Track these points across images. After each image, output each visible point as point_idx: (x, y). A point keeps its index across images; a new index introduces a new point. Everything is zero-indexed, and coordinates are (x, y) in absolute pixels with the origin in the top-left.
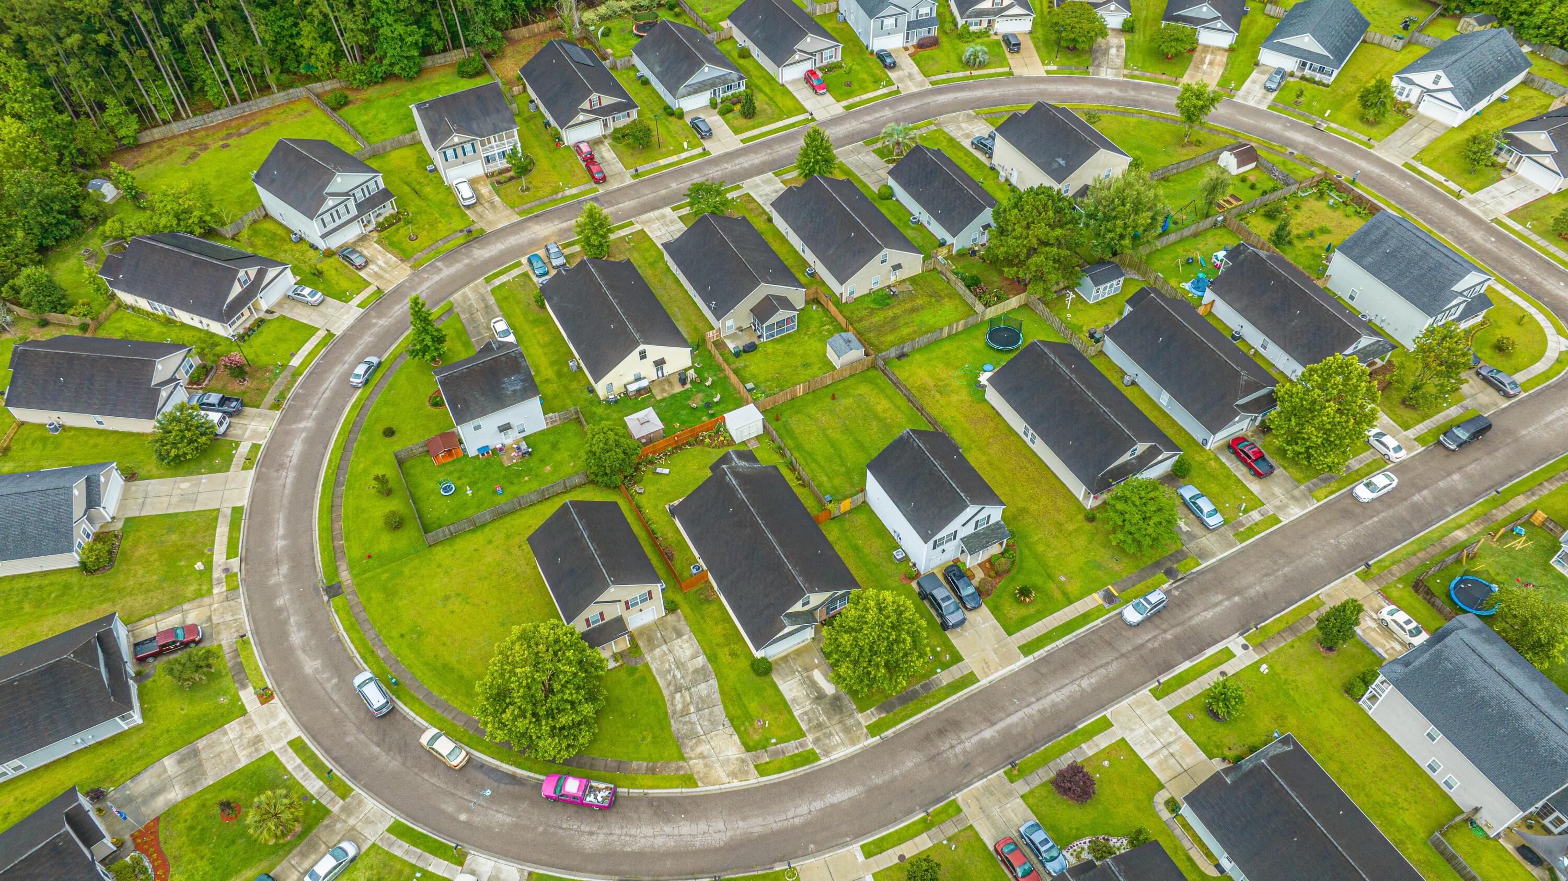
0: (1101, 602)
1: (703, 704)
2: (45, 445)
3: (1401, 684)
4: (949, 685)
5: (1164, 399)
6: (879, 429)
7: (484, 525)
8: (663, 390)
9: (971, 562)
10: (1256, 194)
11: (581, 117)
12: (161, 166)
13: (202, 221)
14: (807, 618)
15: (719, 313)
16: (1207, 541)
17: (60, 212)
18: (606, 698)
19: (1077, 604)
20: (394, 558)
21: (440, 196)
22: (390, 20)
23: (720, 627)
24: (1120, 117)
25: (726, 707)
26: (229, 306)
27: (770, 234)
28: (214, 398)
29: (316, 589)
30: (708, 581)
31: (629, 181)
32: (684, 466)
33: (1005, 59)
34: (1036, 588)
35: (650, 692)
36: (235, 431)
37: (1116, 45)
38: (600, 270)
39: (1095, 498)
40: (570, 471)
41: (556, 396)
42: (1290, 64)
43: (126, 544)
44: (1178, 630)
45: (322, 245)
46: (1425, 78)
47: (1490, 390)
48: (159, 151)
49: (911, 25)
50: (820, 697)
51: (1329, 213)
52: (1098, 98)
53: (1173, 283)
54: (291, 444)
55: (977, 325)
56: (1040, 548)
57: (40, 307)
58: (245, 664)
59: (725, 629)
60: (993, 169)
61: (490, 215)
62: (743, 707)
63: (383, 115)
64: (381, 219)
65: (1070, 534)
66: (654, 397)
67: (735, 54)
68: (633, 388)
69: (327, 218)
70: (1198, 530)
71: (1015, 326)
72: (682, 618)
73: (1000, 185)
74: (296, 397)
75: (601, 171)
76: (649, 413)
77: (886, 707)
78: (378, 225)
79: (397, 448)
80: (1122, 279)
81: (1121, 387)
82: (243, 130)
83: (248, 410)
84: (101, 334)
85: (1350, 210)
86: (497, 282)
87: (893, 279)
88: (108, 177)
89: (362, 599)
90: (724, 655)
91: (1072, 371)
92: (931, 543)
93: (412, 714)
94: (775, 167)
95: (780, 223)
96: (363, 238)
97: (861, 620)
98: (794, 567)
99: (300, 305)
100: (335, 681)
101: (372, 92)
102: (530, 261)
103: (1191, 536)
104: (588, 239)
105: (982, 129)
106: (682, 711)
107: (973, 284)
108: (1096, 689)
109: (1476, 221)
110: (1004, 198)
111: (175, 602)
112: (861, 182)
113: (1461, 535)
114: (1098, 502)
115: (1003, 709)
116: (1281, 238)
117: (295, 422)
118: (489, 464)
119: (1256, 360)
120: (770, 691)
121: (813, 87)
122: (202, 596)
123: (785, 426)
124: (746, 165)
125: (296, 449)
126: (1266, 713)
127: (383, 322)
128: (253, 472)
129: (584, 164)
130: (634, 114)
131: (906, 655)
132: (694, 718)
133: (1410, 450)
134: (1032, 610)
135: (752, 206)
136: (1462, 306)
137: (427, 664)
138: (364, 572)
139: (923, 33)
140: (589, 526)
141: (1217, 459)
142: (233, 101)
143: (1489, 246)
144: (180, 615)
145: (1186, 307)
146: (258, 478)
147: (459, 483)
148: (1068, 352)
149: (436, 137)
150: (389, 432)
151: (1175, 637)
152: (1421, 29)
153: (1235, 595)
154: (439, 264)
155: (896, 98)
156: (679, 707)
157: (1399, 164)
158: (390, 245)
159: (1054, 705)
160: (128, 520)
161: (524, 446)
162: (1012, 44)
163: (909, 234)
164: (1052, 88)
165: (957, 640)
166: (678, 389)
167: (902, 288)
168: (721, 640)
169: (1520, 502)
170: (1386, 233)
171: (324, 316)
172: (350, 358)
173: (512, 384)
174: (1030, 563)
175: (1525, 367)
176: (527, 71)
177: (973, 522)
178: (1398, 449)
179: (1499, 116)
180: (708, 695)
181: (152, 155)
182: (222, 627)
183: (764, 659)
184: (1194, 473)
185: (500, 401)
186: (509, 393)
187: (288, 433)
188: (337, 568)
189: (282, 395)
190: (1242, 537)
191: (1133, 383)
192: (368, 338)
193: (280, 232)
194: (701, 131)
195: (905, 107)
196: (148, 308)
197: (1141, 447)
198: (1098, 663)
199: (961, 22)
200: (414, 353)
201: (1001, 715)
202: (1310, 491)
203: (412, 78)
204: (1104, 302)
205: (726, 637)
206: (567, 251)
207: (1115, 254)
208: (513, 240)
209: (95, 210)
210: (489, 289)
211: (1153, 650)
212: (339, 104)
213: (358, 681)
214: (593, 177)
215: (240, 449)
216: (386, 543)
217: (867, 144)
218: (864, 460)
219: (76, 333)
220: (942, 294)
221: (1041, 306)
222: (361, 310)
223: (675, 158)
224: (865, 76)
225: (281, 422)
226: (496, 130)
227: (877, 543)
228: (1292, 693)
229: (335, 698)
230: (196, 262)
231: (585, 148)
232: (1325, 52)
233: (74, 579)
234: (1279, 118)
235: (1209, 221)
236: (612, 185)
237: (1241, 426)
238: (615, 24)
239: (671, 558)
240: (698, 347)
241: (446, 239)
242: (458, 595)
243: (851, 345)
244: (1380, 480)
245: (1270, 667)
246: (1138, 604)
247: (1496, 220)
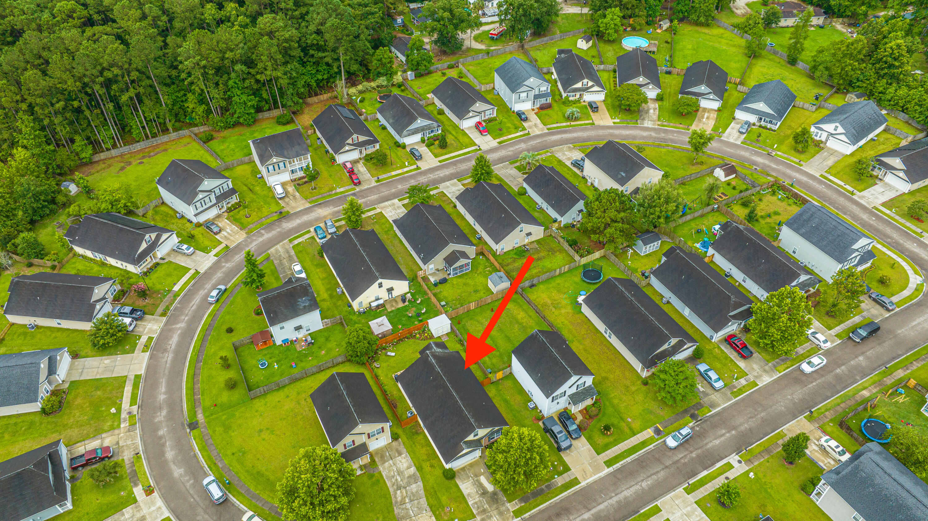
0: (653, 434)
1: (414, 497)
2: (25, 338)
3: (835, 486)
4: (562, 485)
5: (687, 312)
6: (519, 329)
7: (284, 387)
8: (392, 306)
9: (575, 409)
10: (736, 192)
11: (347, 148)
12: (104, 174)
13: (125, 206)
14: (476, 444)
15: (425, 261)
16: (715, 397)
17: (44, 201)
18: (355, 493)
19: (638, 436)
20: (230, 406)
21: (265, 193)
22: (239, 93)
23: (424, 449)
24: (656, 149)
25: (427, 499)
26: (139, 256)
27: (455, 215)
28: (127, 309)
29: (183, 425)
30: (417, 421)
31: (374, 184)
32: (404, 351)
33: (590, 116)
34: (613, 425)
35: (382, 490)
36: (138, 329)
37: (653, 108)
38: (356, 236)
39: (648, 371)
40: (336, 354)
41: (329, 309)
42: (753, 118)
43: (70, 397)
44: (699, 451)
45: (195, 220)
46: (829, 127)
47: (878, 306)
48: (103, 166)
49: (536, 97)
50: (484, 493)
51: (779, 203)
52: (643, 138)
53: (690, 243)
54: (172, 337)
55: (576, 268)
56: (616, 401)
57: (29, 256)
58: (138, 471)
59: (427, 450)
60: (584, 178)
61: (293, 203)
62: (438, 499)
63: (232, 146)
64: (229, 205)
65: (633, 393)
66: (386, 310)
67: (435, 112)
68: (374, 304)
69: (198, 204)
70: (709, 390)
71: (598, 269)
72: (402, 443)
73: (588, 187)
74: (176, 309)
75: (358, 178)
76: (384, 320)
77: (525, 499)
78: (228, 208)
79: (234, 340)
80: (660, 241)
81: (661, 305)
82: (152, 154)
83: (148, 317)
84: (63, 271)
85: (791, 201)
86: (296, 242)
87: (526, 241)
88: (73, 181)
89: (210, 431)
90: (426, 467)
91: (632, 295)
92: (551, 398)
93: (237, 502)
94: (459, 176)
95: (461, 208)
96: (219, 216)
97: (509, 446)
98: (469, 412)
99: (180, 255)
100: (192, 482)
101: (227, 133)
102: (315, 229)
103: (706, 394)
104: (350, 217)
105: (577, 155)
106: (401, 501)
107: (573, 244)
108: (651, 488)
109: (864, 208)
110: (590, 195)
111: (97, 433)
112: (508, 185)
113: (865, 393)
114: (649, 374)
115: (595, 500)
116: (751, 217)
117: (175, 323)
118: (288, 350)
119: (740, 289)
120: (454, 489)
121: (480, 131)
122: (114, 429)
123: (463, 327)
124: (441, 175)
125: (174, 340)
126: (754, 503)
127: (229, 265)
128: (148, 354)
129: (348, 174)
130: (377, 146)
131: (536, 467)
132: (408, 506)
133: (832, 342)
134: (611, 439)
135: (445, 198)
136: (858, 258)
137: (247, 471)
138: (212, 415)
139: (543, 101)
140: (347, 388)
141: (719, 348)
142: (147, 137)
143: (872, 222)
144: (100, 441)
145: (698, 258)
146: (151, 357)
147: (270, 361)
148: (629, 284)
149: (263, 159)
150: (230, 330)
151: (698, 456)
152: (825, 100)
153: (732, 430)
154: (262, 231)
155: (528, 137)
156: (399, 499)
157: (817, 175)
158: (234, 220)
159: (626, 498)
160: (72, 382)
161: (309, 339)
162: (593, 107)
163: (536, 215)
164: (617, 132)
165: (567, 457)
166: (401, 305)
167: (532, 246)
168: (425, 457)
169: (900, 374)
170: (812, 215)
171: (194, 261)
172: (208, 286)
173: (303, 302)
174: (610, 410)
175: (898, 293)
176: (317, 122)
177: (575, 386)
178: (825, 342)
179: (872, 148)
180: (417, 492)
181: (99, 168)
182: (125, 448)
183: (451, 470)
184: (705, 356)
185: (295, 312)
186: (301, 307)
187: (170, 330)
188: (196, 412)
189: (168, 308)
190: (735, 394)
191: (668, 302)
192: (219, 275)
193: (171, 212)
194: (415, 156)
195: (533, 143)
196: (92, 256)
197: (674, 341)
198: (652, 472)
199: (564, 95)
200: (246, 284)
201: (594, 504)
202: (775, 367)
203: (250, 125)
204: (649, 255)
205: (428, 455)
206: (337, 224)
207: (655, 227)
208: (306, 218)
209: (64, 199)
210: (291, 246)
211: (684, 464)
212: (207, 140)
213: (205, 482)
214: (353, 182)
215: (141, 340)
216: (225, 397)
217: (511, 164)
218: (510, 348)
219: (49, 270)
220: (555, 250)
221: (613, 257)
222: (216, 258)
223: (400, 171)
224: (510, 125)
225: (166, 324)
226: (298, 155)
227: (519, 398)
228: (769, 490)
229: (192, 492)
230: (121, 229)
231: (349, 165)
232: (772, 112)
233: (37, 418)
234: (748, 149)
235: (709, 209)
236: (364, 186)
237: (732, 328)
238: (367, 96)
239: (395, 407)
240: (413, 280)
241: (267, 217)
242: (268, 429)
243: (503, 280)
244: (816, 360)
245: (755, 474)
246: (675, 436)
247: (875, 208)
